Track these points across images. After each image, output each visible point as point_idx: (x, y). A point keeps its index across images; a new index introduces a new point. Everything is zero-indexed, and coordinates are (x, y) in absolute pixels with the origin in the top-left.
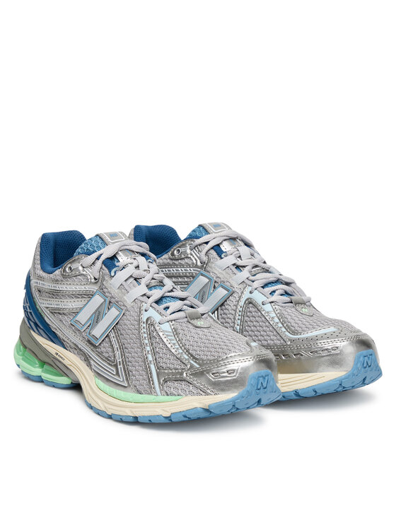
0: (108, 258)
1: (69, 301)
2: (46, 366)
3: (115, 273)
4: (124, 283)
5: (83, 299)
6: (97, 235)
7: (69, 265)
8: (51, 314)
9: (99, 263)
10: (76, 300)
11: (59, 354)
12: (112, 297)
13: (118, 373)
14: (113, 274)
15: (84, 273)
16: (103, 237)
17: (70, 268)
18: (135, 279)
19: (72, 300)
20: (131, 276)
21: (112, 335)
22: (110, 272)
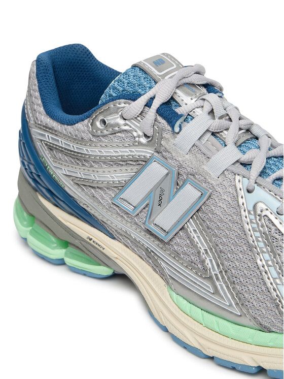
0: (163, 104)
1: (106, 170)
2: (70, 248)
3: (180, 127)
4: (198, 143)
5: (129, 168)
6: (134, 66)
7: (101, 118)
8: (76, 187)
9: (152, 112)
10: (118, 169)
11: (94, 239)
12: (180, 166)
13: (216, 292)
14: (177, 129)
15: (126, 128)
16: (145, 68)
17: (104, 122)
18: (213, 134)
19: (112, 169)
20: (208, 130)
21: (191, 227)
22: (173, 127)
